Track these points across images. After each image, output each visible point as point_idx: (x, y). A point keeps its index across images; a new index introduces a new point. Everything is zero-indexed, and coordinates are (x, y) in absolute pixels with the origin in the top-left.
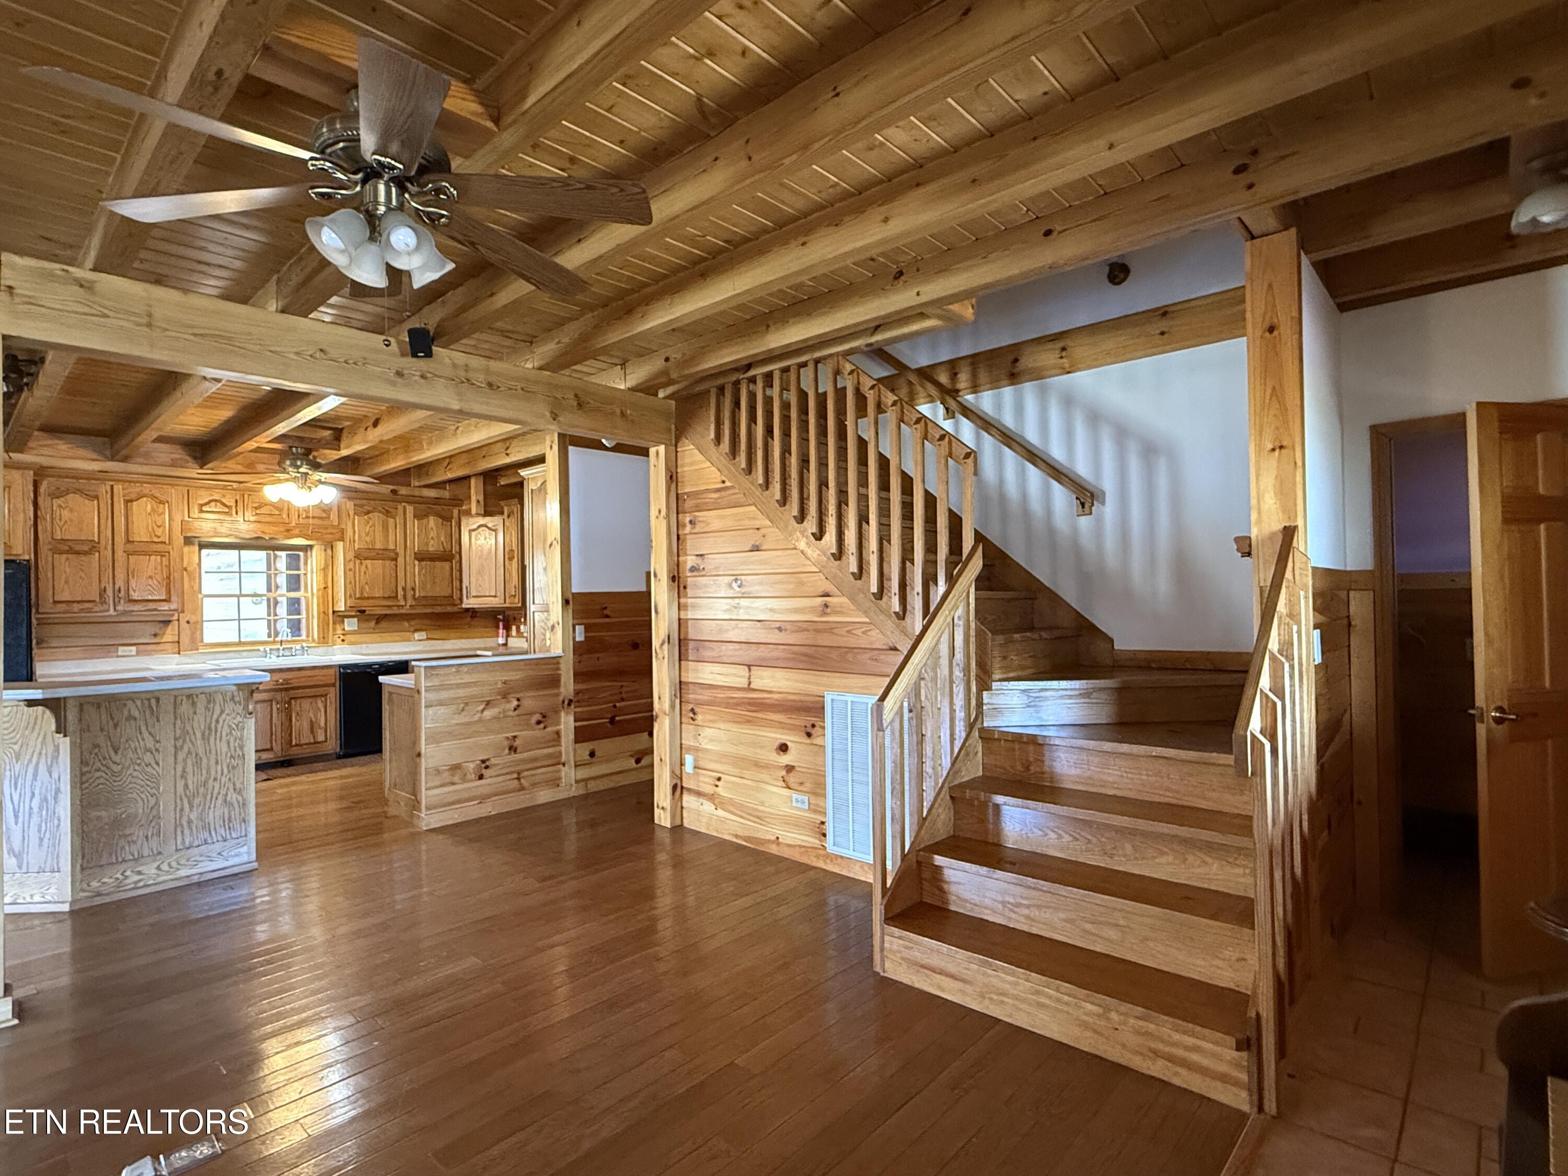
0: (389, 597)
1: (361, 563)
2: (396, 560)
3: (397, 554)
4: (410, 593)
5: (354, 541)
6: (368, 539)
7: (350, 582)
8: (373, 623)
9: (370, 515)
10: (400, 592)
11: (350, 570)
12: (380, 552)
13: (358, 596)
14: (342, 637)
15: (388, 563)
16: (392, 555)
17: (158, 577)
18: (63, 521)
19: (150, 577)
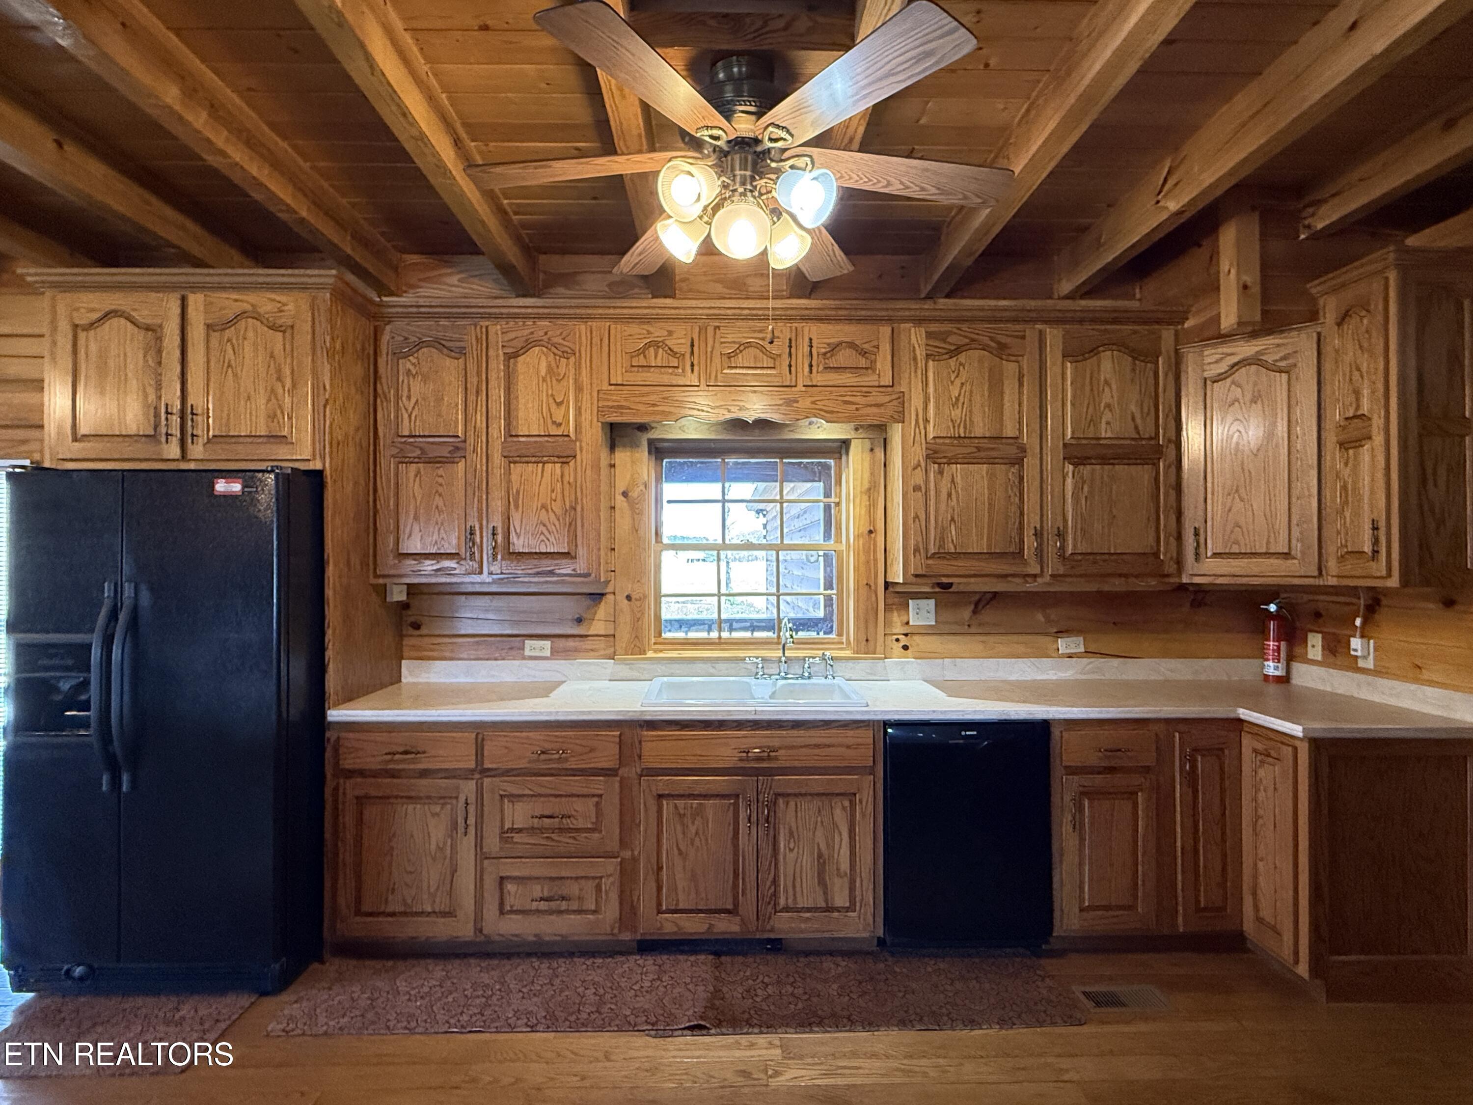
0: (1002, 555)
1: (941, 473)
2: (1019, 462)
3: (1023, 449)
4: (1052, 546)
5: (926, 421)
6: (956, 413)
7: (917, 517)
8: (966, 613)
9: (962, 358)
10: (1030, 543)
11: (917, 488)
12: (985, 444)
13: (932, 550)
14: (904, 641)
15: (1000, 469)
16: (1013, 451)
17: (557, 507)
18: (413, 400)
19: (544, 507)
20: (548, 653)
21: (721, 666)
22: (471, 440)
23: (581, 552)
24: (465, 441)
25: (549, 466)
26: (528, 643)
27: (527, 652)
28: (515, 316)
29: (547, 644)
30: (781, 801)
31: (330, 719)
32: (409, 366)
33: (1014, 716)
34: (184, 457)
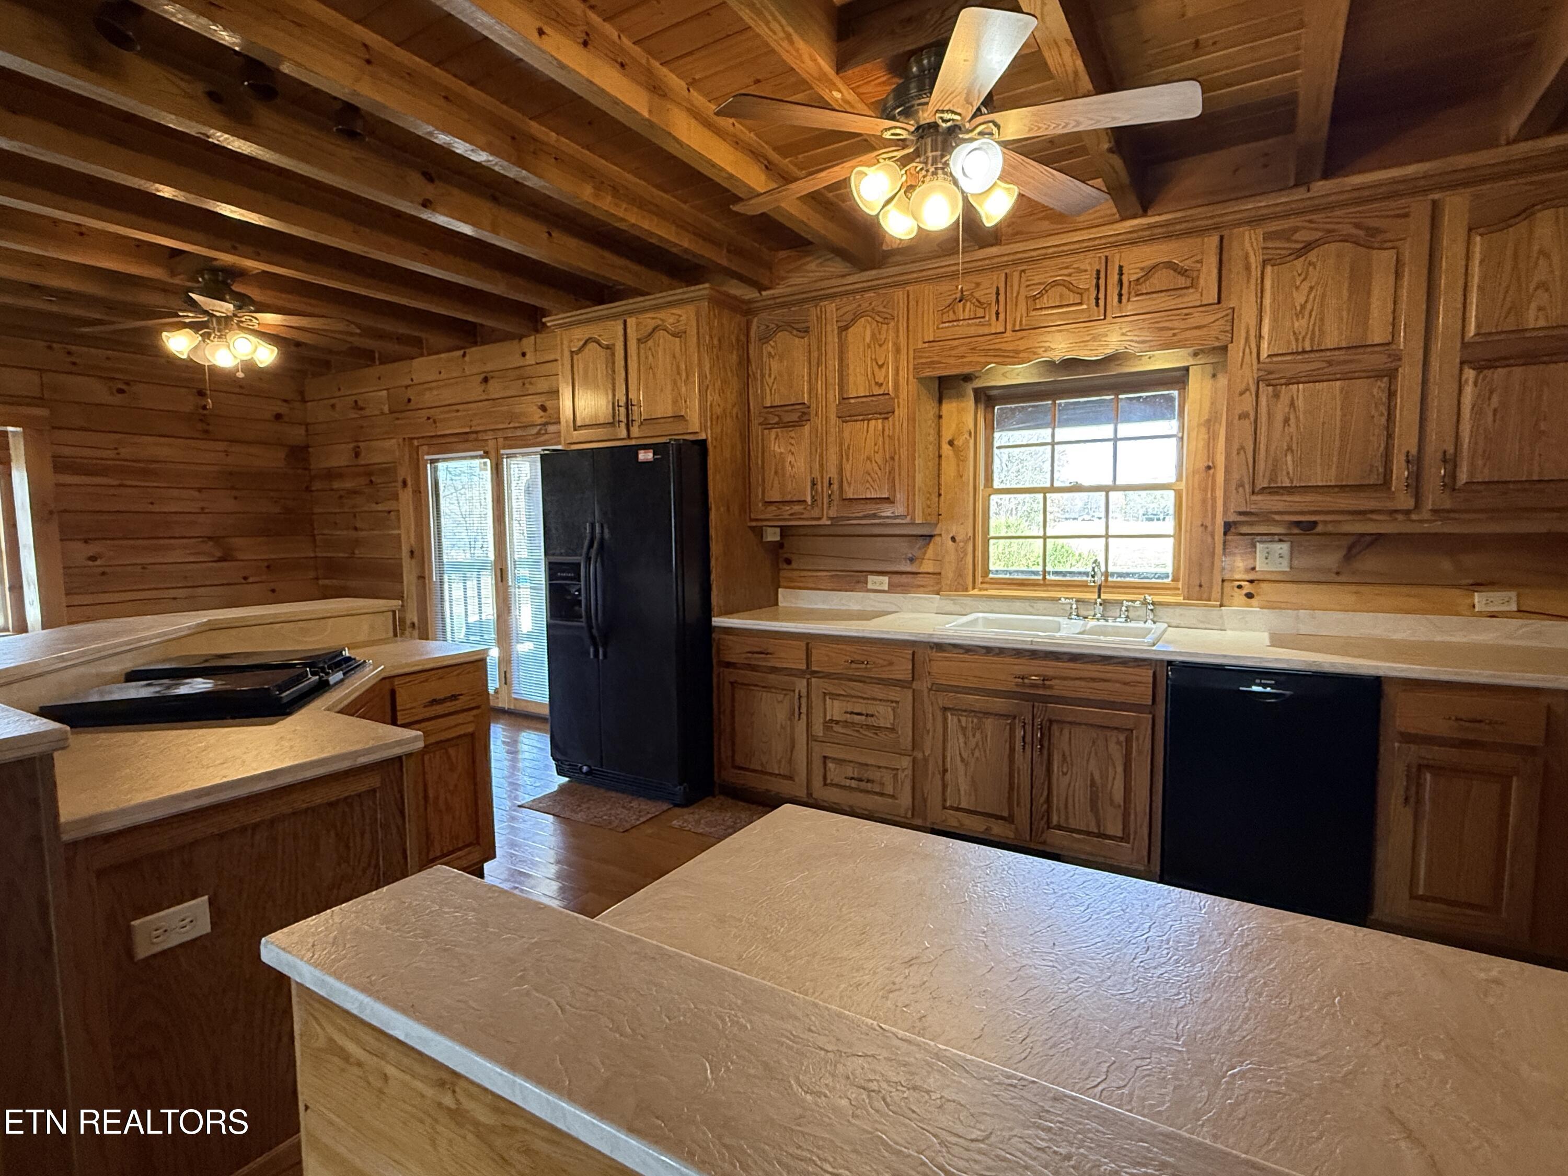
0: (1360, 488)
1: (1277, 396)
2: (1391, 375)
3: (1397, 357)
4: (1435, 473)
5: (1260, 337)
6: (1300, 324)
7: (1242, 448)
8: (1331, 559)
9: (1312, 256)
10: (1400, 472)
11: (1243, 416)
12: (1340, 356)
13: (1262, 483)
14: (1248, 587)
15: (1360, 385)
16: (1379, 360)
17: (879, 458)
18: (773, 377)
19: (869, 458)
20: (886, 588)
21: (1040, 605)
22: (814, 406)
23: (900, 496)
24: (809, 407)
25: (873, 423)
26: (871, 578)
27: (870, 586)
28: (847, 293)
29: (885, 579)
30: (1055, 727)
31: (714, 624)
32: (770, 349)
33: (1327, 669)
34: (629, 437)
